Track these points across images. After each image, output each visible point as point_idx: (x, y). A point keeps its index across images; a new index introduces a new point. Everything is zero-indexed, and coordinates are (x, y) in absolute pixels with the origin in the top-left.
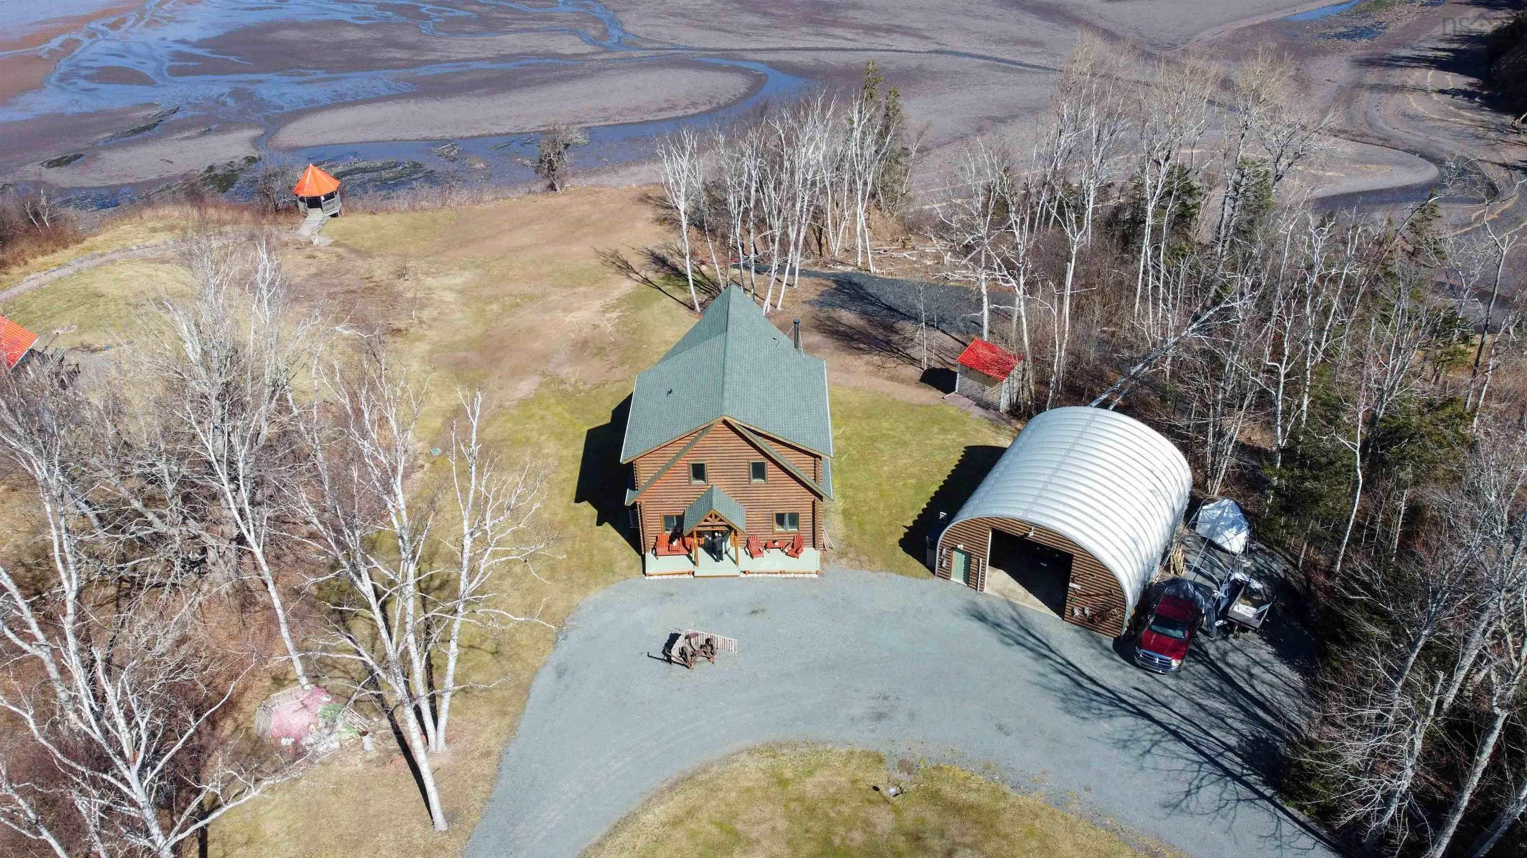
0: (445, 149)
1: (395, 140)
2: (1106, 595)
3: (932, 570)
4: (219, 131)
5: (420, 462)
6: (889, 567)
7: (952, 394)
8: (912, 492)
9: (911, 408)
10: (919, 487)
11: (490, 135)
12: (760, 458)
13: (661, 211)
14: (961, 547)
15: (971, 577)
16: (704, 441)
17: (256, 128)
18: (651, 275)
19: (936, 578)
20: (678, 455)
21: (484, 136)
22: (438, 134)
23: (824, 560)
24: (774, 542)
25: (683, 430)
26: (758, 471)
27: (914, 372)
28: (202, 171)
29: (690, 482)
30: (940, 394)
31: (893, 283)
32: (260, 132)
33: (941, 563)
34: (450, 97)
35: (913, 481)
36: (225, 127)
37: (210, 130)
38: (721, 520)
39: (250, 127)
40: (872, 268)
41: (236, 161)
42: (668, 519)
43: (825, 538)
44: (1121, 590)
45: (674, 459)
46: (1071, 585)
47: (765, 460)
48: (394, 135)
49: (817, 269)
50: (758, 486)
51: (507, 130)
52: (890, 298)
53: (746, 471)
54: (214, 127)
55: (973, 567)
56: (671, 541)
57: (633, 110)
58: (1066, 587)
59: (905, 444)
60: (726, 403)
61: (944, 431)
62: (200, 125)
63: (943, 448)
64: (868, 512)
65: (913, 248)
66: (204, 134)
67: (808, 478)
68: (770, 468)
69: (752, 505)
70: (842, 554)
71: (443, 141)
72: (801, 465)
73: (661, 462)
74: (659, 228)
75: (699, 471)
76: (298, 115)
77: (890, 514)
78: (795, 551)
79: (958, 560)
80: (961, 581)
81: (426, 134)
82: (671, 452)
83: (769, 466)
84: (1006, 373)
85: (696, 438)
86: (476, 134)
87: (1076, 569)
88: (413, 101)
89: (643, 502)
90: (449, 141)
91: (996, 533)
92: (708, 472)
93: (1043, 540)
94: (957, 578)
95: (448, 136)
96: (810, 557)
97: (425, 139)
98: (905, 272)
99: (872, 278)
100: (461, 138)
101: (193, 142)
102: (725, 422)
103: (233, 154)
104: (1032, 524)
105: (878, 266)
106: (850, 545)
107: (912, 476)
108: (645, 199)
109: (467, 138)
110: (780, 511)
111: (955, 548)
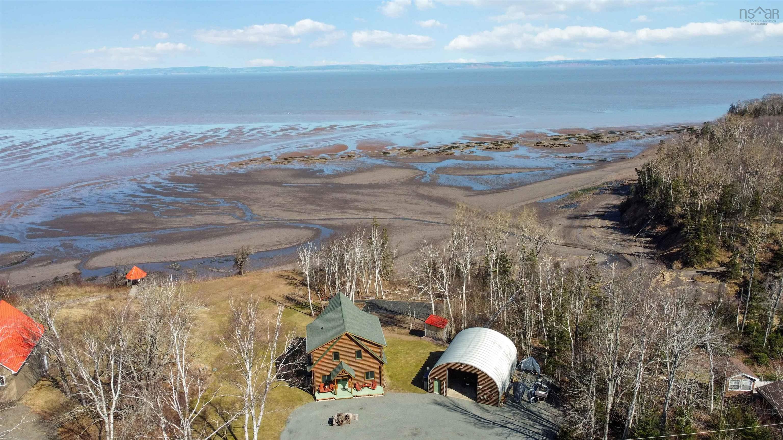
0: (173, 265)
1: (148, 263)
2: (491, 388)
3: (427, 390)
4: (56, 262)
5: (209, 373)
6: (410, 391)
7: (424, 337)
8: (414, 367)
9: (408, 342)
10: (417, 366)
11: (194, 259)
12: (359, 349)
13: (288, 281)
14: (437, 378)
15: (442, 391)
16: (338, 343)
17: (76, 260)
18: (288, 305)
19: (428, 393)
20: (329, 349)
21: (192, 259)
22: (169, 259)
23: (385, 390)
24: (365, 384)
25: (330, 339)
26: (359, 354)
27: (408, 331)
28: (51, 280)
29: (333, 361)
30: (419, 338)
31: (393, 302)
32: (79, 262)
33: (430, 386)
34: (173, 243)
35: (414, 364)
36: (60, 260)
37: (52, 262)
38: (346, 373)
39: (73, 260)
40: (384, 297)
41: (68, 275)
42: (324, 377)
43: (384, 383)
44: (496, 385)
45: (327, 351)
46: (478, 386)
47: (361, 350)
48: (148, 260)
49: (360, 299)
50: (359, 361)
51: (203, 256)
52: (392, 307)
53: (354, 354)
54: (54, 260)
55: (442, 386)
56: (324, 387)
57: (262, 246)
58: (476, 388)
59: (409, 353)
60: (346, 328)
61: (423, 348)
62: (46, 260)
63: (423, 353)
64: (398, 375)
65: (399, 290)
66: (50, 263)
67: (378, 356)
68: (363, 353)
69: (356, 369)
70: (391, 389)
71: (172, 262)
72: (374, 350)
73: (322, 352)
74: (290, 287)
75: (336, 356)
76: (96, 254)
77: (407, 375)
78: (374, 388)
79: (436, 383)
80: (438, 393)
81: (163, 259)
82: (326, 348)
83: (363, 352)
84: (445, 326)
85: (336, 342)
86: (188, 259)
87: (479, 380)
88: (154, 246)
89: (314, 370)
90: (174, 262)
91: (449, 369)
92: (340, 356)
93: (466, 370)
94: (436, 392)
95: (174, 260)
96: (379, 390)
97: (163, 262)
98: (397, 299)
99: (384, 301)
100: (181, 260)
101: (46, 267)
102: (347, 335)
103: (65, 272)
104: (462, 364)
105: (386, 295)
106: (394, 385)
107: (414, 362)
108: (281, 276)
109: (183, 261)
110: (367, 371)
111: (434, 379)
